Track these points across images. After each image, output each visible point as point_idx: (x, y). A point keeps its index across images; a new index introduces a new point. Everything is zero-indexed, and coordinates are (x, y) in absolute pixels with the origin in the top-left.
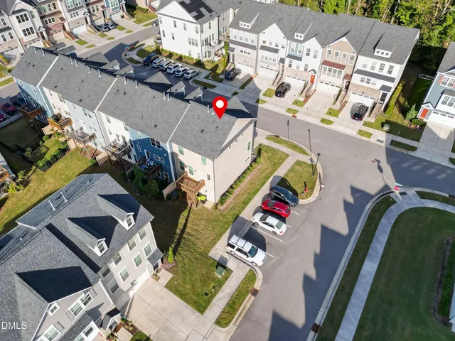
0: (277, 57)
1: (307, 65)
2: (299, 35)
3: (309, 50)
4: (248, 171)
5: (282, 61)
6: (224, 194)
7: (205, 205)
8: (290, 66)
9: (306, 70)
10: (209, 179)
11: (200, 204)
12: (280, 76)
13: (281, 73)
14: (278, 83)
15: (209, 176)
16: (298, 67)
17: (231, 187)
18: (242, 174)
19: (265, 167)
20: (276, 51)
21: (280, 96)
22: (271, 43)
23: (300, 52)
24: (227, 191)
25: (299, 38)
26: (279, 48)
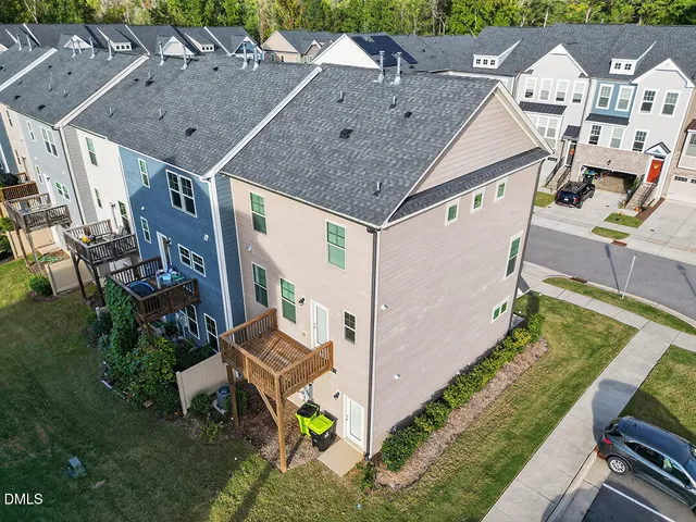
0: (559, 123)
1: (641, 136)
2: (624, 62)
3: (650, 95)
4: (504, 354)
5: (573, 132)
6: (409, 423)
7: (325, 458)
8: (594, 140)
9: (638, 146)
10: (350, 336)
11: (307, 448)
12: (562, 170)
13: (565, 163)
14: (559, 182)
15: (350, 320)
16: (616, 143)
17: (439, 398)
18: (480, 361)
19: (558, 350)
20: (559, 110)
21: (570, 202)
22: (545, 94)
23: (623, 104)
24: (423, 413)
25: (622, 71)
26: (568, 101)
